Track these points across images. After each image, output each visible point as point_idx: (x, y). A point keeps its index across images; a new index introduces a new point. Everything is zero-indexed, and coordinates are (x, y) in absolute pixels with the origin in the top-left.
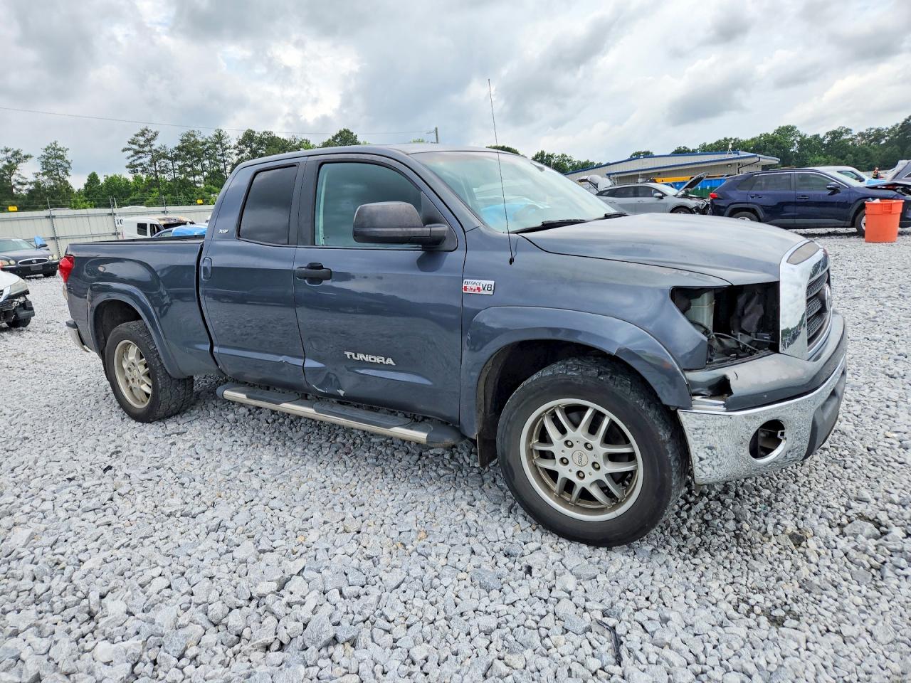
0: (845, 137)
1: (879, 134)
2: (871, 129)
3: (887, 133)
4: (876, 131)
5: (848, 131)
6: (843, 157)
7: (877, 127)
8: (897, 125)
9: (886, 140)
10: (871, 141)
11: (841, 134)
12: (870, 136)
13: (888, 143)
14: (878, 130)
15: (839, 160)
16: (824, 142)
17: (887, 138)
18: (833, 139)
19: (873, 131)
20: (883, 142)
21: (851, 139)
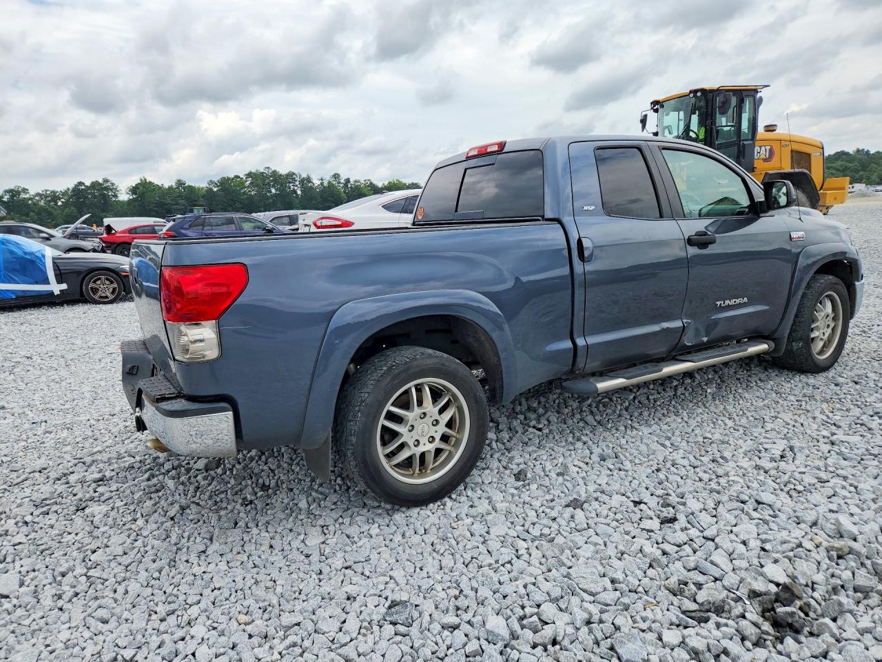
0: (23, 196)
1: (54, 197)
2: (47, 191)
3: (62, 195)
4: (51, 193)
5: (25, 191)
6: (27, 215)
7: (52, 189)
8: (68, 189)
9: (62, 202)
10: (50, 201)
11: (18, 193)
12: (46, 197)
13: (65, 204)
14: (53, 192)
15: (24, 218)
16: (4, 200)
17: (63, 200)
18: (12, 197)
19: (48, 192)
20: (60, 203)
21: (30, 199)
